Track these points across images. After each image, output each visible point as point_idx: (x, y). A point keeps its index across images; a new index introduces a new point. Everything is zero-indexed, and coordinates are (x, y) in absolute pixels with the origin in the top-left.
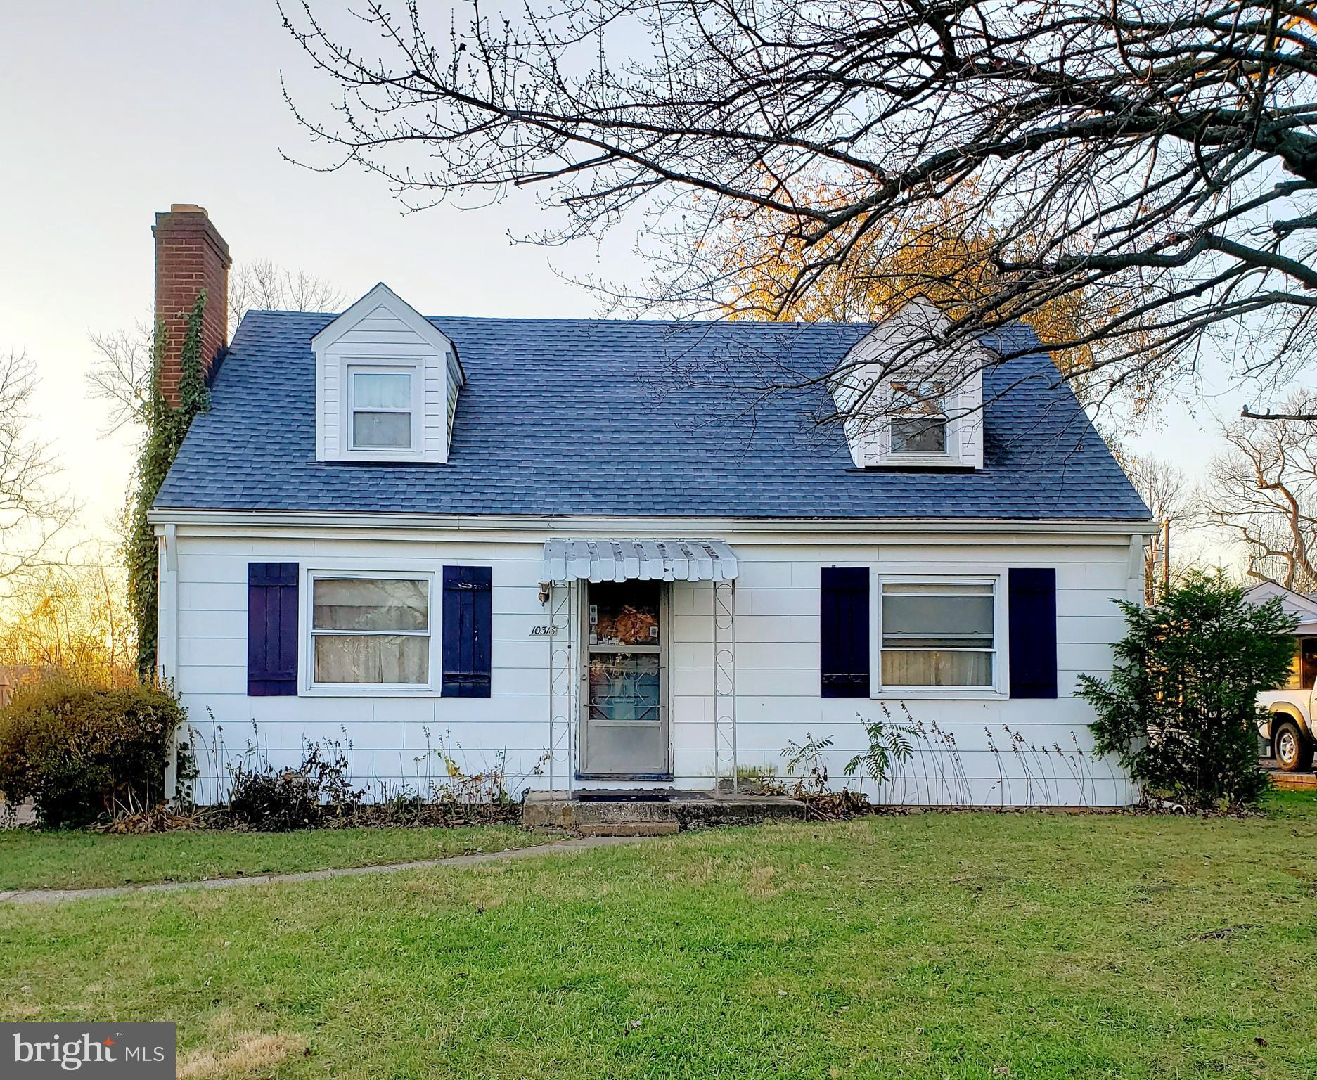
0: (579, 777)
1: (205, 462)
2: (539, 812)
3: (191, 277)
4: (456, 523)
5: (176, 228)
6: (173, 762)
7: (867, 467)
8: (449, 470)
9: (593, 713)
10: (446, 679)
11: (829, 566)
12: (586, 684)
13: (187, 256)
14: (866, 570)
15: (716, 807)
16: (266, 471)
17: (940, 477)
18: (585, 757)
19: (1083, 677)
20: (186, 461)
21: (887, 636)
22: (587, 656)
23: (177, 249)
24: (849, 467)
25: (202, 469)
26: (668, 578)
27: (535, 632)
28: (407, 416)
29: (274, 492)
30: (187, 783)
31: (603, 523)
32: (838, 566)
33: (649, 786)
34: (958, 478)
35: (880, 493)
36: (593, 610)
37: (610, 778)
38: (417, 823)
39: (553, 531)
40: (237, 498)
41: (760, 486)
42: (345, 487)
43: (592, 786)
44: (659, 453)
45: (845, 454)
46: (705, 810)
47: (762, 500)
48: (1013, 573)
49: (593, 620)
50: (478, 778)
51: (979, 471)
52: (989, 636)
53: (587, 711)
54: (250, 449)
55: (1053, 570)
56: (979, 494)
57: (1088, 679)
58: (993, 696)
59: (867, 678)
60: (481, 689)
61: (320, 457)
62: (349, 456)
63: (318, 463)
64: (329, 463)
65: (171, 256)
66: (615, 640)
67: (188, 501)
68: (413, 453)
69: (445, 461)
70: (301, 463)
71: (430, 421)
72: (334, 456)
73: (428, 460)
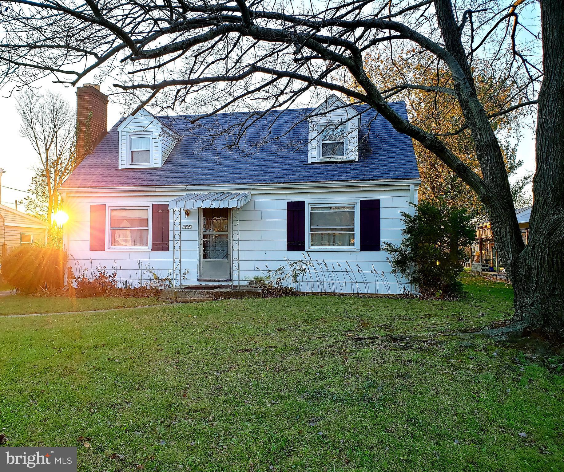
0: (199, 280)
1: (83, 171)
2: (166, 293)
4: (154, 189)
5: (84, 92)
6: (66, 273)
7: (312, 163)
8: (162, 170)
9: (205, 257)
10: (154, 245)
11: (290, 201)
12: (202, 246)
14: (304, 202)
15: (228, 292)
16: (101, 173)
18: (201, 273)
19: (384, 243)
20: (77, 171)
21: (312, 227)
22: (202, 237)
23: (83, 99)
24: (305, 163)
26: (230, 207)
27: (184, 227)
28: (148, 152)
29: (100, 180)
31: (205, 187)
32: (293, 201)
33: (224, 284)
34: (346, 165)
36: (204, 219)
37: (210, 281)
39: (189, 190)
40: (87, 183)
41: (268, 171)
42: (124, 178)
43: (204, 283)
45: (305, 158)
46: (225, 293)
47: (267, 177)
48: (362, 202)
49: (204, 223)
50: (164, 280)
51: (356, 162)
52: (353, 227)
53: (202, 256)
55: (379, 200)
57: (387, 244)
58: (353, 250)
59: (304, 243)
60: (166, 248)
61: (119, 167)
62: (129, 167)
63: (119, 170)
64: (122, 170)
65: (82, 101)
66: (212, 230)
67: (71, 185)
68: (150, 164)
69: (161, 167)
70: (114, 170)
71: (156, 153)
72: (124, 167)
73: (155, 167)
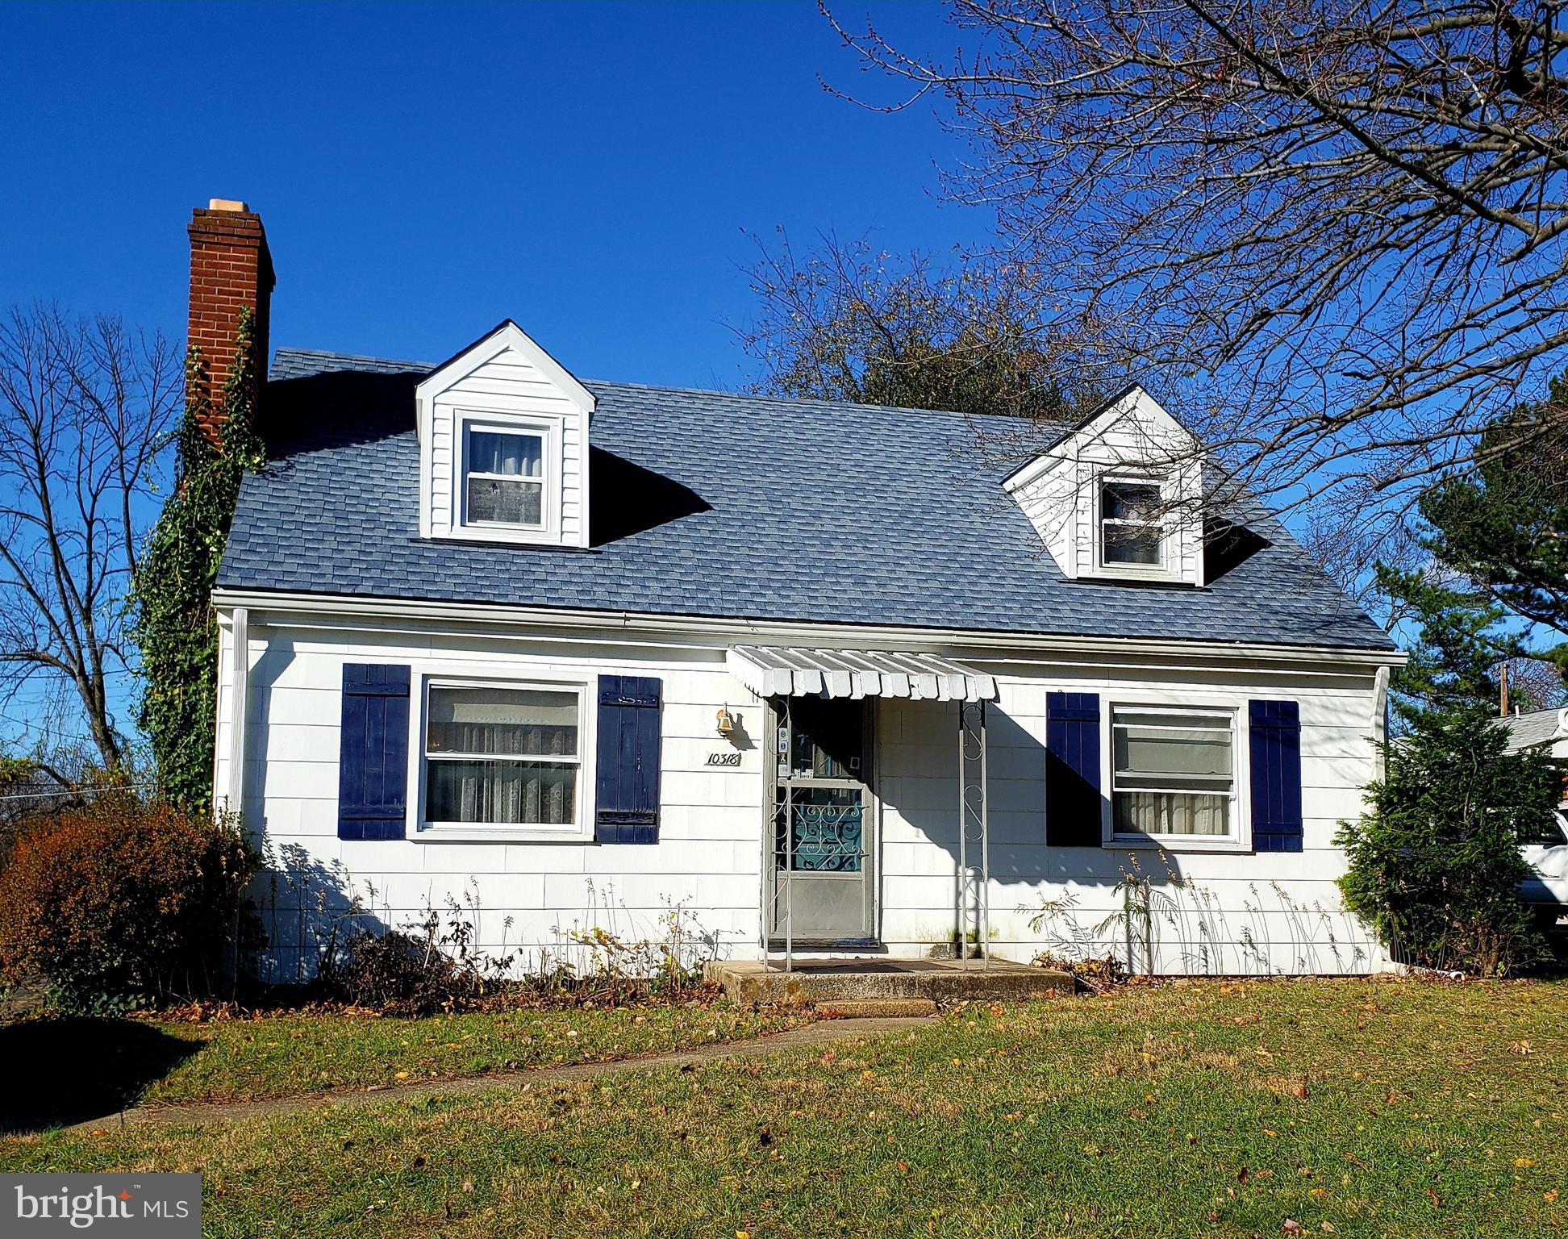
2: (759, 988)
3: (240, 294)
5: (221, 230)
7: (1079, 578)
8: (594, 556)
10: (602, 818)
11: (1057, 691)
12: (774, 827)
13: (235, 267)
16: (357, 546)
17: (1161, 594)
18: (772, 918)
20: (246, 529)
21: (1119, 774)
22: (774, 792)
24: (1058, 578)
25: (273, 541)
27: (712, 760)
28: (537, 487)
29: (373, 572)
32: (1065, 691)
34: (1180, 595)
36: (783, 734)
37: (804, 944)
38: (589, 1004)
40: (328, 580)
44: (840, 550)
49: (783, 747)
52: (1227, 777)
53: (774, 861)
54: (328, 517)
55: (1296, 704)
58: (1234, 847)
59: (1099, 823)
60: (646, 832)
61: (425, 534)
62: (461, 533)
63: (424, 540)
64: (435, 541)
65: (215, 265)
66: (809, 772)
67: (262, 580)
68: (545, 533)
69: (586, 544)
70: (401, 539)
71: (569, 496)
72: (442, 532)
73: (566, 543)
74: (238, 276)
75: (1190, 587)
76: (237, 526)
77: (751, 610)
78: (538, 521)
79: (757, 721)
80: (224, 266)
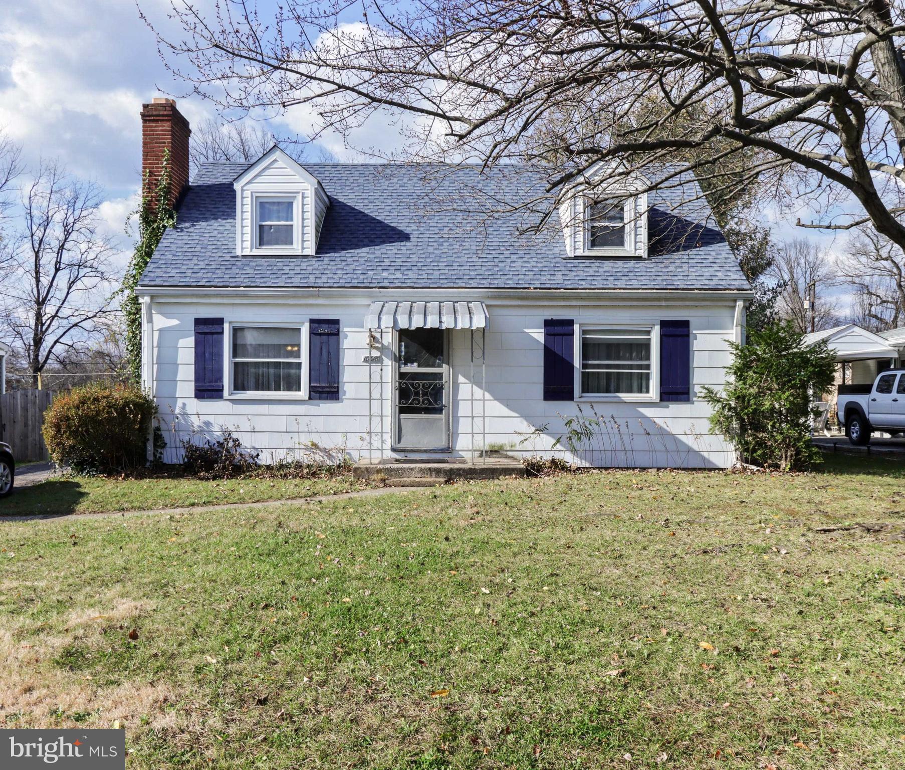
0: (393, 450)
1: (170, 257)
3: (164, 143)
4: (317, 293)
5: (155, 113)
6: (151, 437)
7: (575, 257)
9: (402, 410)
10: (312, 390)
11: (549, 318)
12: (398, 392)
13: (162, 130)
14: (572, 321)
16: (206, 262)
17: (620, 263)
18: (398, 438)
19: (704, 388)
20: (159, 256)
21: (585, 362)
22: (398, 375)
24: (564, 257)
25: (170, 261)
26: (443, 327)
27: (366, 360)
28: (291, 227)
29: (209, 275)
30: (160, 450)
31: (407, 292)
32: (555, 318)
33: (436, 456)
34: (631, 264)
35: (582, 273)
37: (413, 451)
39: (376, 297)
40: (187, 279)
41: (508, 268)
42: (252, 271)
43: (402, 456)
45: (563, 248)
47: (508, 277)
48: (664, 324)
49: (402, 352)
51: (645, 259)
52: (647, 363)
53: (398, 408)
54: (198, 248)
55: (689, 321)
56: (644, 273)
57: (706, 389)
58: (649, 400)
59: (573, 388)
60: (333, 394)
61: (239, 253)
62: (256, 252)
63: (238, 257)
64: (244, 256)
65: (152, 130)
66: (416, 364)
67: (159, 281)
68: (296, 249)
69: (314, 254)
70: (227, 257)
71: (306, 230)
72: (247, 252)
73: (304, 253)
74: (163, 135)
75: (639, 258)
76: (156, 255)
77: (385, 284)
78: (292, 243)
79: (389, 339)
80: (157, 130)
